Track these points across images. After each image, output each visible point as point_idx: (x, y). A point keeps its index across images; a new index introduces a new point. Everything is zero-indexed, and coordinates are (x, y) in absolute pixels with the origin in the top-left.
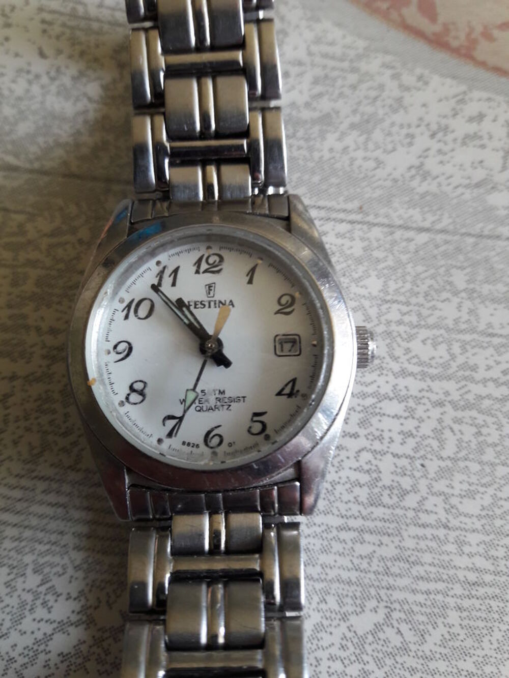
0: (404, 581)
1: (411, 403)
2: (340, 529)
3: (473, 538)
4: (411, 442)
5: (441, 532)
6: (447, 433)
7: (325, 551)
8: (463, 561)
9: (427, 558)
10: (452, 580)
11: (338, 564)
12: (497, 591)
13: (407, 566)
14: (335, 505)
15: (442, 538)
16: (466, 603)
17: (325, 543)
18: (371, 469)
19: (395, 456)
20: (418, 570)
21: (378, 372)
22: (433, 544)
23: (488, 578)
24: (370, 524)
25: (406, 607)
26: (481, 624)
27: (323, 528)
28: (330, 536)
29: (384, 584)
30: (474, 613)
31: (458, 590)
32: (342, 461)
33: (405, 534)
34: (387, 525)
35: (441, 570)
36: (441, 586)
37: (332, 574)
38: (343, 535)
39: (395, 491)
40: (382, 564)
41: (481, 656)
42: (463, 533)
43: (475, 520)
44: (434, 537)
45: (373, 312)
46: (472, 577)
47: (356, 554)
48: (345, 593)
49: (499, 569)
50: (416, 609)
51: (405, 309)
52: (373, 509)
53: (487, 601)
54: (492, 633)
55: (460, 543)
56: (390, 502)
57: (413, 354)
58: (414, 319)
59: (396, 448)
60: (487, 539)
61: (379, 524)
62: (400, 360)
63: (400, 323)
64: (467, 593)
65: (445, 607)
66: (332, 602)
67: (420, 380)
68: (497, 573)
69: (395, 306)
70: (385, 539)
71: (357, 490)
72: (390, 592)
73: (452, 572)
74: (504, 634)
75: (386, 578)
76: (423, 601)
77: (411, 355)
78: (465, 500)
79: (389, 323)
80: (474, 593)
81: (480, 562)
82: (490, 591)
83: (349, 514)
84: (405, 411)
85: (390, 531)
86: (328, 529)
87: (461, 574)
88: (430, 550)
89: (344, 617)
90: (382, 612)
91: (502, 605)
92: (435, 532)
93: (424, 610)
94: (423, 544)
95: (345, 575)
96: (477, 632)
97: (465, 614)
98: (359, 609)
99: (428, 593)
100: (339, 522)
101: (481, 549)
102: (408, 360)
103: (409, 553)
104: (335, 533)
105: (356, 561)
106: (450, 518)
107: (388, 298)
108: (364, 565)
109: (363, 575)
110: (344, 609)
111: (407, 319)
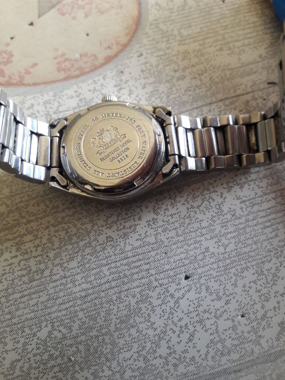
0: (55, 308)
1: (35, 233)
2: (21, 298)
3: (78, 277)
4: (40, 249)
5: (64, 281)
6: (54, 238)
7: (17, 310)
8: (78, 289)
9: (61, 294)
11: (24, 313)
12: (96, 295)
13: (54, 301)
14: (16, 289)
15: (65, 283)
16: (84, 306)
17: (17, 306)
18: (26, 267)
19: (34, 257)
20: (59, 301)
21: (18, 226)
22: (62, 287)
23: (90, 291)
24: (33, 290)
25: (59, 319)
26: (94, 313)
27: (14, 300)
28: (18, 302)
29: (46, 313)
30: (89, 309)
31: (79, 302)
32: (14, 269)
33: (48, 288)
34: (40, 287)
35: (69, 297)
36: (71, 304)
37: (23, 318)
38: (23, 300)
39: (39, 272)
40: (43, 305)
41: (99, 326)
42: (73, 277)
43: (76, 269)
44: (61, 284)
45: (9, 202)
46: (83, 294)
47: (31, 305)
48: (31, 324)
49: (94, 285)
50: (63, 318)
51: (21, 196)
52: (32, 283)
53: (93, 302)
54: (100, 315)
55: (73, 282)
56: (38, 277)
57: (31, 212)
58: (27, 198)
59: (34, 254)
60: (85, 275)
61: (36, 288)
62: (26, 217)
63: (21, 202)
64: (83, 302)
65: (76, 312)
66: (27, 331)
67: (37, 222)
68: (93, 288)
69: (17, 196)
70: (41, 294)
71: (23, 279)
72: (50, 316)
73: (74, 296)
74: (106, 313)
75: (46, 310)
76: (66, 314)
77: (30, 213)
78: (70, 263)
79: (16, 204)
80: (86, 300)
81: (84, 286)
82: (93, 297)
83: (22, 290)
84: (34, 237)
85: (42, 289)
86: (16, 300)
87: (78, 295)
88: (61, 290)
89: (34, 335)
90: (50, 326)
91: (100, 300)
92: (61, 282)
93: (67, 317)
94: (57, 289)
95: (29, 316)
96: (93, 317)
97: (85, 311)
98: (39, 329)
99: (66, 309)
100: (20, 295)
101: (83, 280)
102: (29, 216)
103: (53, 295)
104: (19, 300)
105: (32, 308)
106: (65, 272)
107: (13, 194)
108: (36, 308)
109: (36, 313)
110: (33, 332)
111: (23, 199)
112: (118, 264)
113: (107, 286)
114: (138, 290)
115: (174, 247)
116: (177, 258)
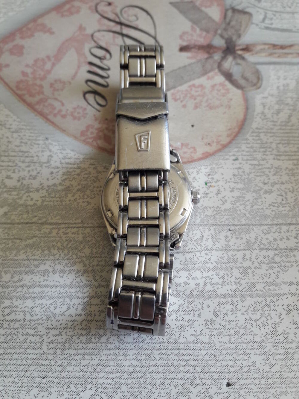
0: (103, 375)
2: (75, 355)
3: (131, 353)
5: (117, 351)
7: (69, 365)
8: (127, 363)
9: (112, 363)
10: (123, 372)
11: (74, 370)
12: (143, 375)
13: (103, 368)
14: (73, 345)
15: (118, 354)
16: (129, 381)
17: (69, 361)
18: (87, 328)
19: (97, 321)
20: (108, 369)
21: (89, 287)
22: (114, 357)
23: (138, 369)
24: (87, 351)
25: (104, 386)
26: (136, 390)
27: (68, 355)
28: (71, 358)
29: (94, 376)
30: (133, 385)
31: (126, 376)
32: (75, 326)
33: (102, 354)
34: (94, 351)
35: (118, 368)
36: (118, 375)
37: (72, 375)
38: (76, 357)
39: (97, 336)
40: (93, 368)
42: (126, 351)
43: (131, 344)
44: (114, 354)
45: (87, 262)
46: (131, 369)
47: (82, 365)
48: (78, 383)
49: (143, 365)
50: (108, 386)
51: (99, 259)
52: (88, 345)
53: (138, 379)
54: (141, 394)
55: (125, 355)
56: (95, 341)
57: (103, 277)
58: (103, 263)
59: (97, 318)
60: (137, 352)
61: (91, 351)
62: (98, 281)
63: (97, 265)
64: (129, 377)
65: (120, 384)
66: (73, 387)
67: (106, 288)
68: (141, 367)
69: (96, 259)
70: (94, 357)
71: (81, 338)
72: (96, 380)
73: (122, 368)
74: (147, 394)
75: (95, 374)
76: (111, 383)
78: (126, 336)
79: (93, 266)
80: (132, 376)
81: (134, 363)
82: (139, 375)
83: (78, 348)
84: (100, 302)
85: (96, 353)
86: (70, 355)
87: (126, 369)
88: (112, 359)
89: (78, 394)
90: (94, 389)
91: (145, 380)
92: (114, 351)
93: (111, 386)
94: (109, 357)
95: (77, 375)
96: (135, 394)
97: (129, 386)
98: (84, 389)
99: (113, 378)
100: (75, 352)
101: (134, 357)
102: (101, 280)
103: (104, 362)
104: (73, 357)
105: (82, 368)
106: (120, 344)
107: (93, 256)
108: (85, 369)
109: (85, 373)
110: (78, 390)
111: (100, 263)
112: (169, 352)
113: (154, 369)
114: (182, 382)
115: (224, 352)
116: (224, 363)
